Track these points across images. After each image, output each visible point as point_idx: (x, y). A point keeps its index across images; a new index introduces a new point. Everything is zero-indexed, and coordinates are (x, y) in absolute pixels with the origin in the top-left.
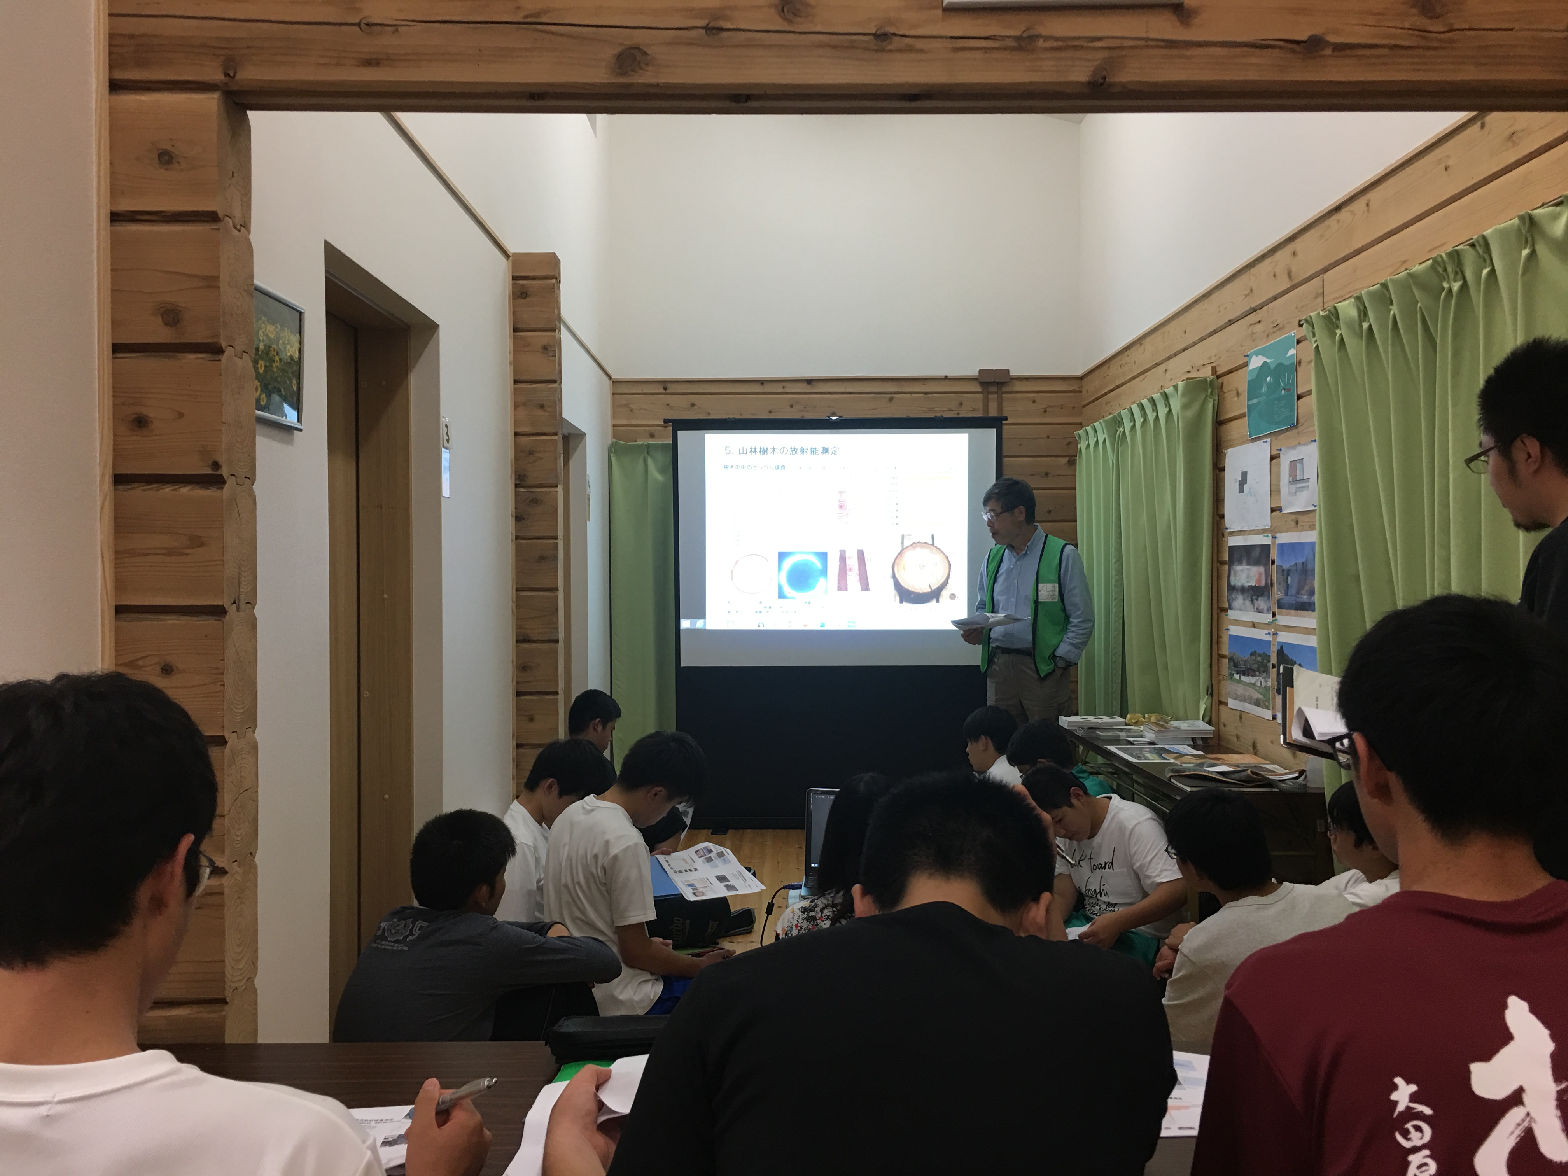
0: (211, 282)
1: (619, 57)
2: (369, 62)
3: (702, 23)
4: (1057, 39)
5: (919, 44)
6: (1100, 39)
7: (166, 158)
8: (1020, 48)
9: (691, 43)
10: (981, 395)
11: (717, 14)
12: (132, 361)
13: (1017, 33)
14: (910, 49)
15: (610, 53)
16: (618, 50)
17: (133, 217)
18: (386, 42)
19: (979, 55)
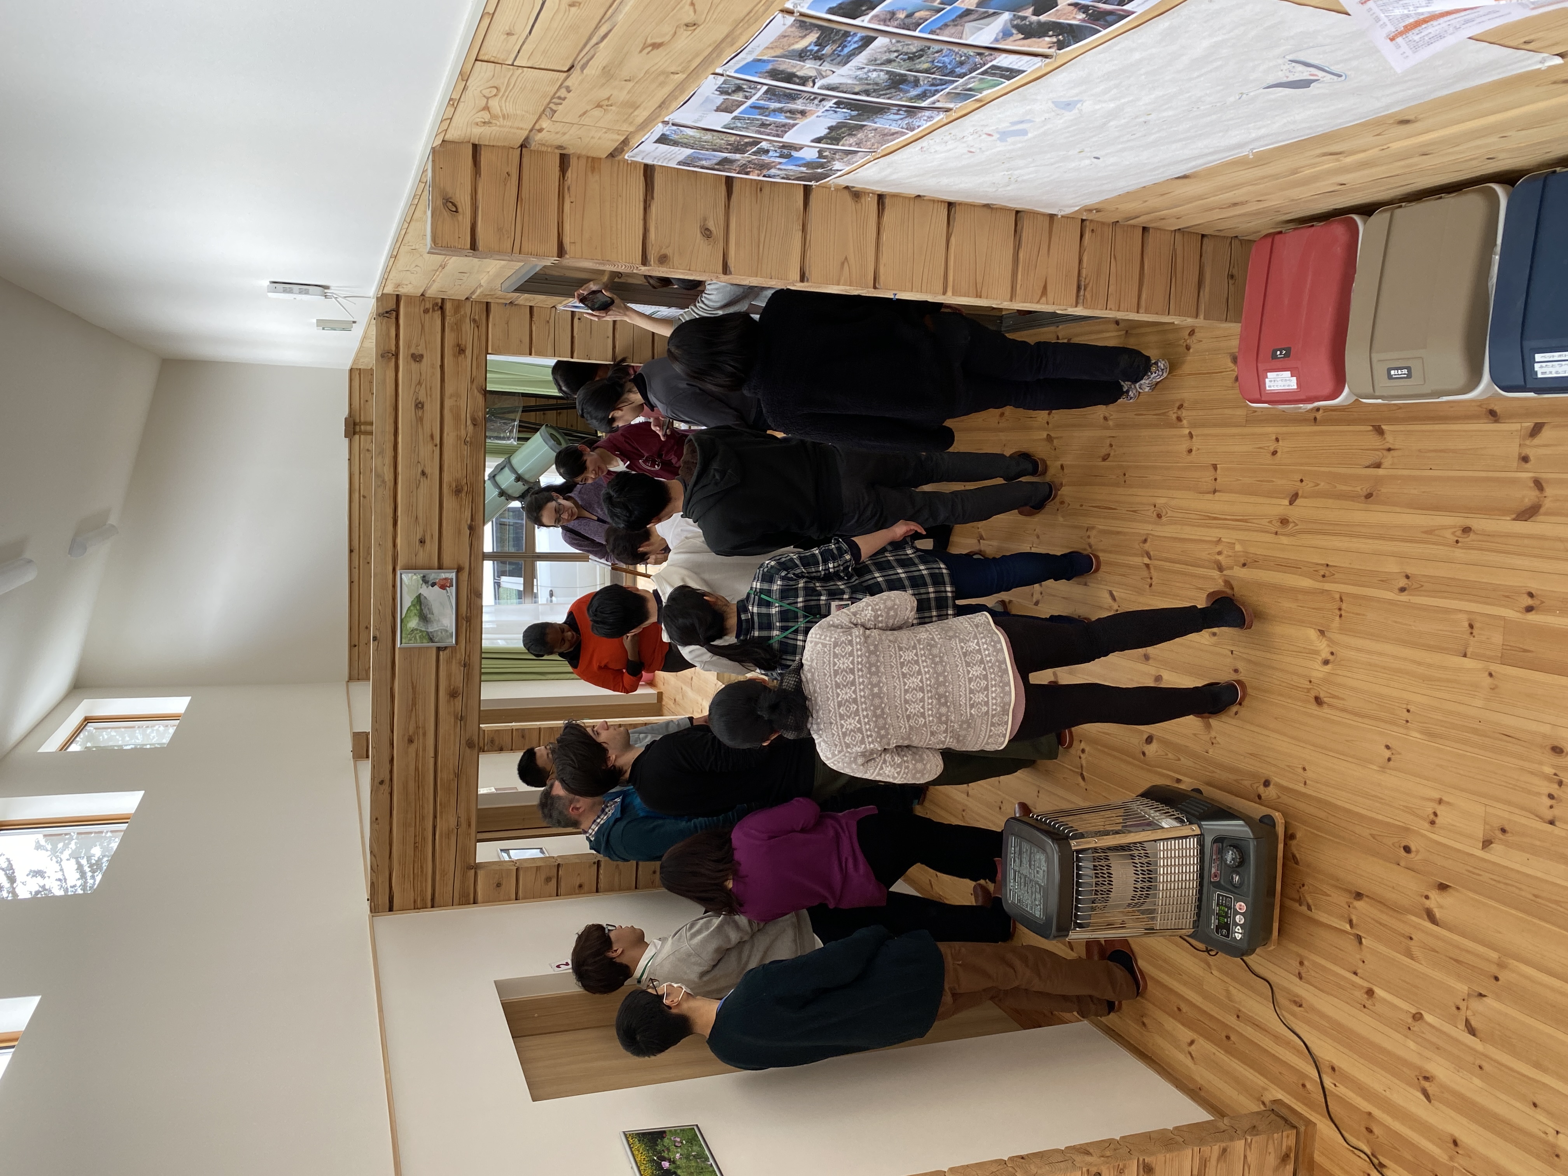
0: (538, 868)
1: (469, 747)
2: (469, 825)
3: (459, 722)
4: (467, 609)
5: (468, 653)
6: (468, 596)
7: (499, 885)
8: (470, 621)
9: (465, 725)
10: (362, 437)
11: (456, 717)
12: (560, 891)
13: (465, 622)
14: (469, 656)
15: (468, 750)
16: (467, 748)
17: (517, 894)
18: (463, 820)
19: (471, 634)
